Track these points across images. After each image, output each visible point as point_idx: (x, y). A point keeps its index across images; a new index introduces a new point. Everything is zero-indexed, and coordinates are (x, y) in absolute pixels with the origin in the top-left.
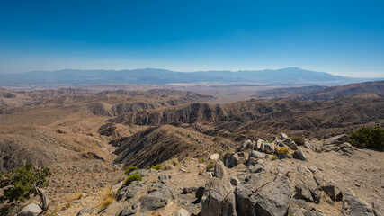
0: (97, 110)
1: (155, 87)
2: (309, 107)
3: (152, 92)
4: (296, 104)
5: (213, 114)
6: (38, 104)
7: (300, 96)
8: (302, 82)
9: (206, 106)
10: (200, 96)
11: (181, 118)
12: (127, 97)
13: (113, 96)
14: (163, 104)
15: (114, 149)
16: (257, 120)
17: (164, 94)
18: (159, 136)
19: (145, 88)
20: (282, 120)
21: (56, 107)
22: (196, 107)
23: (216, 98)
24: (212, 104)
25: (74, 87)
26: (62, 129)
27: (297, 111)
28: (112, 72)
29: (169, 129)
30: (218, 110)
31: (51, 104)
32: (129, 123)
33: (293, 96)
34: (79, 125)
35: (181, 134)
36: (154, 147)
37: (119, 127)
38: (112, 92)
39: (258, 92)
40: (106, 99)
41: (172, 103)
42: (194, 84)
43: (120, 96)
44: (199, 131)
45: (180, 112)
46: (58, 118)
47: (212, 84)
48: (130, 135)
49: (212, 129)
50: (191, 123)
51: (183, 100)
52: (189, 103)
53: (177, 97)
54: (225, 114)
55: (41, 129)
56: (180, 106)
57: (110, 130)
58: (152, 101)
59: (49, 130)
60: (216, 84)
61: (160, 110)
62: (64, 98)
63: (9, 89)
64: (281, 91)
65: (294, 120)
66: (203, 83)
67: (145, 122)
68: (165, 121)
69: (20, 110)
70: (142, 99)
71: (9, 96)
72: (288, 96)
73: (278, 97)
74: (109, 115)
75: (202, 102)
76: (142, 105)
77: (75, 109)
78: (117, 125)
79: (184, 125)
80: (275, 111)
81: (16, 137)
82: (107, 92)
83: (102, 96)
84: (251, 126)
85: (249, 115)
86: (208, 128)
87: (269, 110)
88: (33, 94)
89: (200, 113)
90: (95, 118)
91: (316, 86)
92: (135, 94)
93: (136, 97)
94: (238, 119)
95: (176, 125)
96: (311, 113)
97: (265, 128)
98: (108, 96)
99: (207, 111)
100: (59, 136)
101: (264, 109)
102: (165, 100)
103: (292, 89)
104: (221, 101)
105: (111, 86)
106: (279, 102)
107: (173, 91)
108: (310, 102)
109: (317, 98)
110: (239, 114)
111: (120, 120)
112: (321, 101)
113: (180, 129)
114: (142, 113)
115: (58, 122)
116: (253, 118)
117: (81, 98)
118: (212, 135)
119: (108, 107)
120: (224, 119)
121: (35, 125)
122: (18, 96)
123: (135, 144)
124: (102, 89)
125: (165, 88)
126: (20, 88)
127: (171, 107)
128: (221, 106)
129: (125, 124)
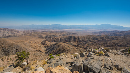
0: (41, 37)
1: (58, 30)
2: (113, 39)
3: (57, 32)
4: (108, 37)
5: (77, 40)
6: (25, 34)
7: (109, 34)
8: (110, 29)
9: (74, 37)
10: (72, 33)
11: (66, 40)
12: (49, 33)
13: (45, 33)
14: (60, 36)
15: (45, 49)
16: (92, 42)
17: (61, 32)
18: (59, 46)
19: (55, 30)
20: (102, 43)
21: (30, 36)
22: (71, 37)
23: (78, 34)
24: (76, 36)
25: (34, 30)
26: (31, 42)
27: (108, 40)
28: (45, 25)
29: (62, 44)
30: (78, 38)
31: (28, 35)
33: (107, 34)
34: (36, 41)
35: (66, 45)
36: (57, 49)
37: (47, 42)
38: (45, 32)
39: (93, 32)
40: (43, 34)
41: (63, 35)
42: (70, 29)
43: (47, 33)
44: (72, 45)
45: (66, 38)
46: (30, 39)
47: (76, 29)
48: (50, 45)
49: (76, 44)
50: (69, 42)
51: (67, 34)
52: (68, 36)
53: (65, 34)
54: (81, 40)
55: (26, 42)
56: (66, 36)
57: (44, 43)
58: (57, 34)
59: (27, 42)
60: (78, 29)
61: (59, 37)
62: (32, 33)
63: (18, 30)
64: (102, 32)
65: (107, 43)
66: (73, 29)
67: (54, 41)
68: (61, 41)
69: (21, 36)
70: (54, 34)
71: (18, 32)
72: (104, 34)
73: (101, 34)
74: (44, 38)
75: (73, 35)
76: (54, 36)
77: (35, 36)
78: (46, 42)
79: (67, 43)
80: (99, 39)
81: (19, 44)
82: (44, 31)
83: (42, 32)
84: (90, 44)
85: (90, 40)
87: (97, 39)
88: (24, 32)
89: (72, 39)
90: (40, 39)
91: (116, 31)
92: (52, 32)
93: (52, 33)
94: (86, 42)
95: (64, 43)
96: (114, 41)
97: (95, 45)
98: (44, 33)
99: (75, 39)
100: (30, 44)
101: (95, 39)
102: (61, 34)
103: (106, 32)
104: (79, 35)
106: (101, 36)
107: (63, 32)
108: (113, 36)
109: (117, 35)
110: (86, 40)
111: (47, 40)
112: (118, 36)
113: (65, 44)
114: (54, 38)
115: (30, 40)
116: (91, 42)
117: (36, 33)
118: (76, 47)
119: (44, 36)
120: (80, 41)
121: (24, 41)
122: (20, 32)
123: (51, 48)
124: (42, 31)
125: (61, 30)
126: (21, 30)
127: (63, 37)
128: (79, 37)
129: (49, 41)
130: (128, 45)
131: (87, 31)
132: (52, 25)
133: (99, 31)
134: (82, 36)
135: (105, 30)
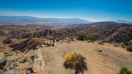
1: (29, 23)
2: (80, 30)
3: (28, 26)
4: (77, 29)
5: (53, 33)
7: (79, 26)
8: (79, 22)
9: (50, 30)
10: (48, 27)
11: (41, 35)
12: (16, 28)
14: (33, 30)
15: (12, 49)
16: (67, 34)
17: (34, 26)
18: (32, 42)
19: (25, 24)
20: (74, 33)
22: (46, 31)
23: (54, 28)
24: (52, 29)
27: (77, 31)
29: (36, 39)
30: (54, 31)
32: (18, 38)
33: (77, 26)
35: (41, 40)
36: (30, 46)
37: (13, 40)
38: (8, 26)
39: (67, 25)
40: (5, 29)
41: (37, 29)
42: (46, 23)
43: (12, 28)
44: (48, 39)
45: (41, 33)
47: (52, 23)
48: (19, 43)
49: (53, 38)
50: (45, 36)
51: (41, 28)
52: (44, 29)
53: (39, 27)
54: (57, 33)
56: (40, 30)
57: (9, 41)
58: (28, 29)
60: (54, 22)
61: (32, 32)
64: (73, 25)
65: (77, 34)
66: (49, 22)
67: (26, 37)
68: (34, 36)
70: (24, 29)
72: (75, 27)
74: (7, 35)
75: (49, 29)
76: (24, 31)
78: (12, 39)
79: (42, 37)
80: (72, 31)
82: (5, 26)
84: (65, 36)
85: (64, 32)
86: (51, 38)
87: (70, 31)
89: (48, 33)
91: (83, 24)
92: (20, 26)
93: (21, 28)
94: (61, 34)
95: (39, 37)
96: (81, 31)
97: (69, 36)
98: (6, 27)
99: (51, 32)
101: (69, 31)
102: (34, 29)
103: (77, 24)
104: (55, 28)
105: (7, 23)
106: (73, 28)
107: (37, 25)
108: (81, 28)
109: (83, 27)
110: (61, 32)
111: (14, 37)
113: (41, 39)
114: (24, 34)
116: (65, 34)
118: (53, 40)
119: (6, 32)
120: (57, 34)
123: (22, 46)
127: (37, 31)
128: (55, 30)
129: (17, 38)
130: (88, 34)
131: (62, 24)
133: (72, 24)
134: (58, 29)
135: (76, 23)
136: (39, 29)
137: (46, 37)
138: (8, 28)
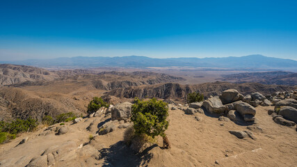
0: (98, 86)
1: (137, 69)
3: (136, 73)
4: (259, 87)
5: (183, 93)
6: (62, 79)
7: (263, 80)
9: (177, 85)
10: (172, 77)
11: (158, 94)
12: (118, 76)
13: (109, 75)
14: (143, 83)
17: (145, 75)
19: (130, 70)
21: (73, 82)
22: (169, 86)
23: (185, 80)
24: (182, 84)
25: (83, 69)
26: (77, 97)
28: (108, 59)
30: (188, 89)
31: (70, 80)
32: (119, 96)
33: (256, 80)
34: (87, 95)
38: (108, 73)
39: (222, 76)
40: (104, 78)
41: (150, 82)
42: (167, 68)
43: (113, 76)
45: (157, 89)
46: (74, 89)
47: (182, 68)
50: (165, 98)
51: (159, 80)
52: (163, 83)
53: (154, 78)
55: (65, 96)
56: (156, 85)
57: (106, 100)
58: (135, 80)
59: (68, 97)
60: (185, 68)
61: (142, 87)
62: (77, 76)
63: (46, 69)
64: (244, 75)
66: (174, 68)
67: (130, 96)
68: (145, 95)
69: (52, 83)
70: (128, 79)
71: (46, 74)
72: (251, 80)
73: (242, 80)
74: (106, 89)
75: (174, 82)
76: (129, 83)
77: (84, 84)
78: (112, 97)
81: (51, 101)
82: (105, 73)
83: (101, 75)
85: (215, 94)
88: (59, 73)
89: (173, 91)
90: (97, 91)
91: (281, 72)
92: (123, 74)
93: (124, 77)
98: (105, 75)
99: (179, 90)
100: (75, 102)
102: (145, 80)
103: (255, 74)
104: (190, 82)
105: (106, 68)
106: (243, 85)
107: (151, 73)
108: (274, 86)
109: (282, 82)
110: (205, 93)
111: (113, 93)
112: (286, 86)
114: (129, 89)
115: (74, 92)
117: (88, 77)
119: (105, 83)
121: (61, 94)
122: (52, 74)
124: (101, 71)
125: (145, 70)
126: (53, 69)
127: (150, 86)
128: (190, 87)
129: (117, 96)
131: (209, 72)
132: (124, 57)
133: (239, 72)
134: (197, 84)
135: (252, 70)
136: (153, 80)
137: (167, 100)
138: (108, 77)
